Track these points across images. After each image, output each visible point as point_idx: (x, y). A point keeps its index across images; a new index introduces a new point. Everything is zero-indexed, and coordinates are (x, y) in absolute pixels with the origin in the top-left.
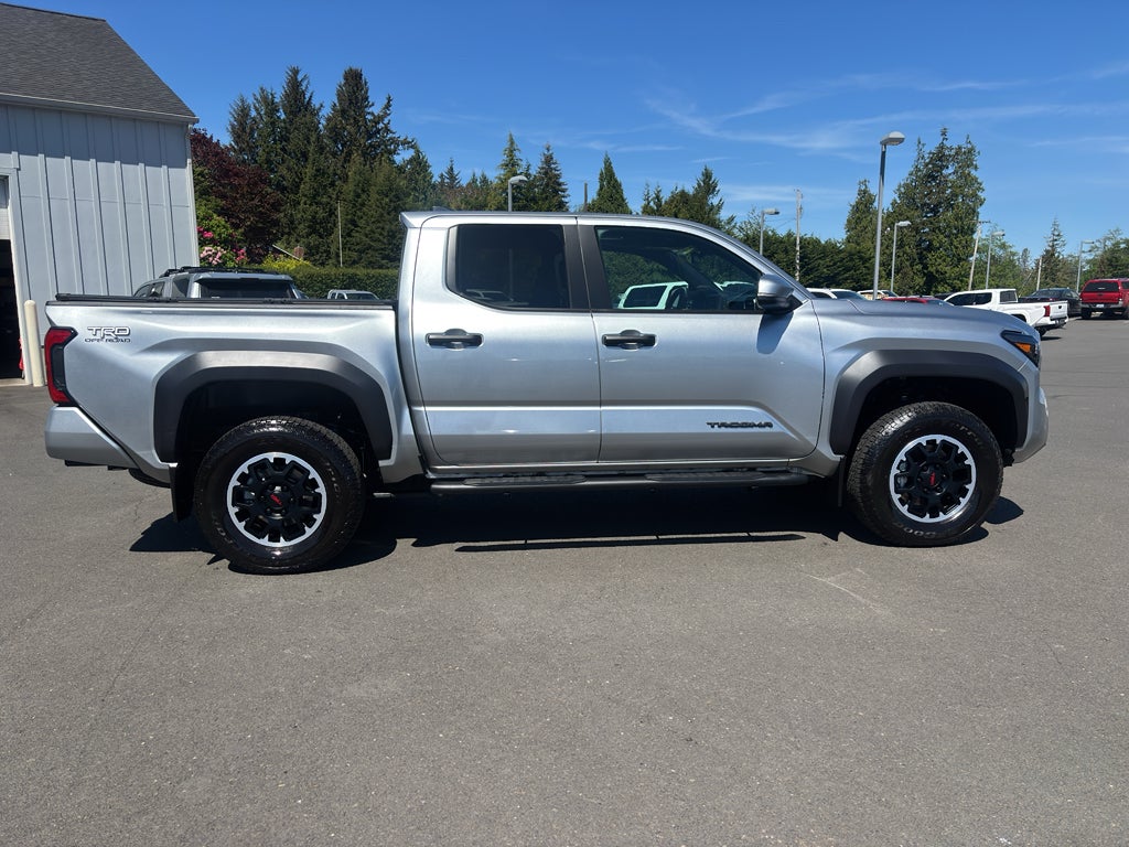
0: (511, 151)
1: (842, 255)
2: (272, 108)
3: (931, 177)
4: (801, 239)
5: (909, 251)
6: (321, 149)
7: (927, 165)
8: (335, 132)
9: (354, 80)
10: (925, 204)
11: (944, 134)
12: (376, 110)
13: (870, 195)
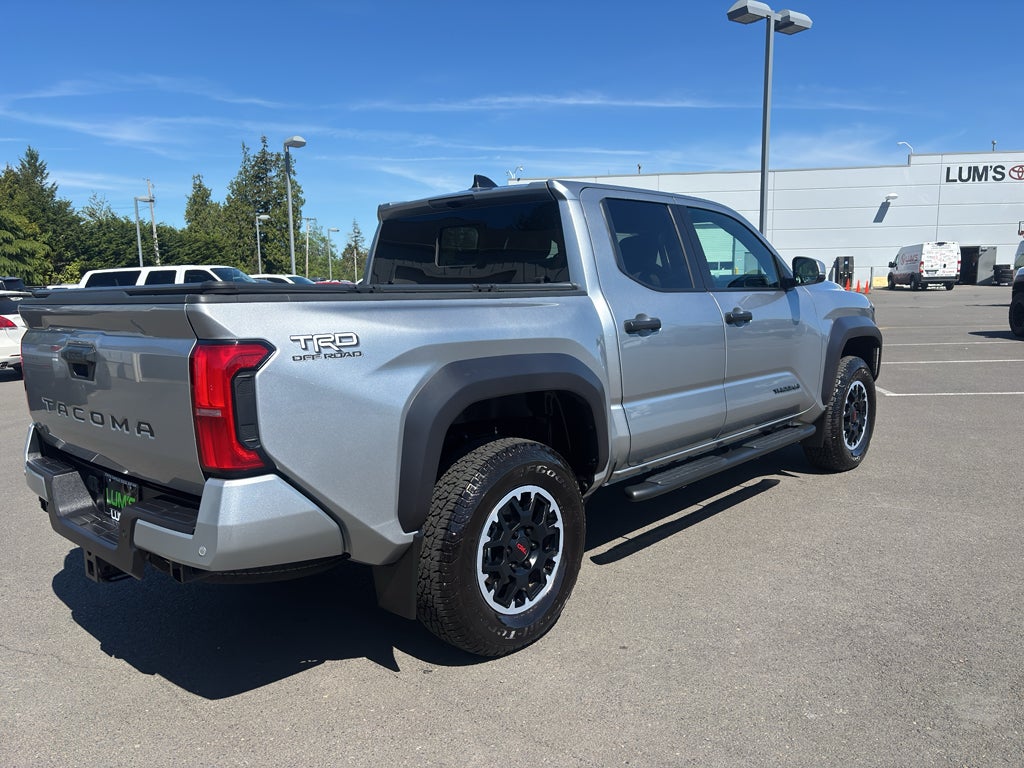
1: (198, 244)
3: (258, 178)
4: (158, 227)
5: (248, 242)
7: (253, 167)
10: (256, 201)
11: (264, 141)
13: (205, 190)
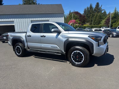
0: (116, 9)
2: (88, 8)
6: (93, 12)
8: (95, 10)
9: (98, 4)
12: (100, 7)
